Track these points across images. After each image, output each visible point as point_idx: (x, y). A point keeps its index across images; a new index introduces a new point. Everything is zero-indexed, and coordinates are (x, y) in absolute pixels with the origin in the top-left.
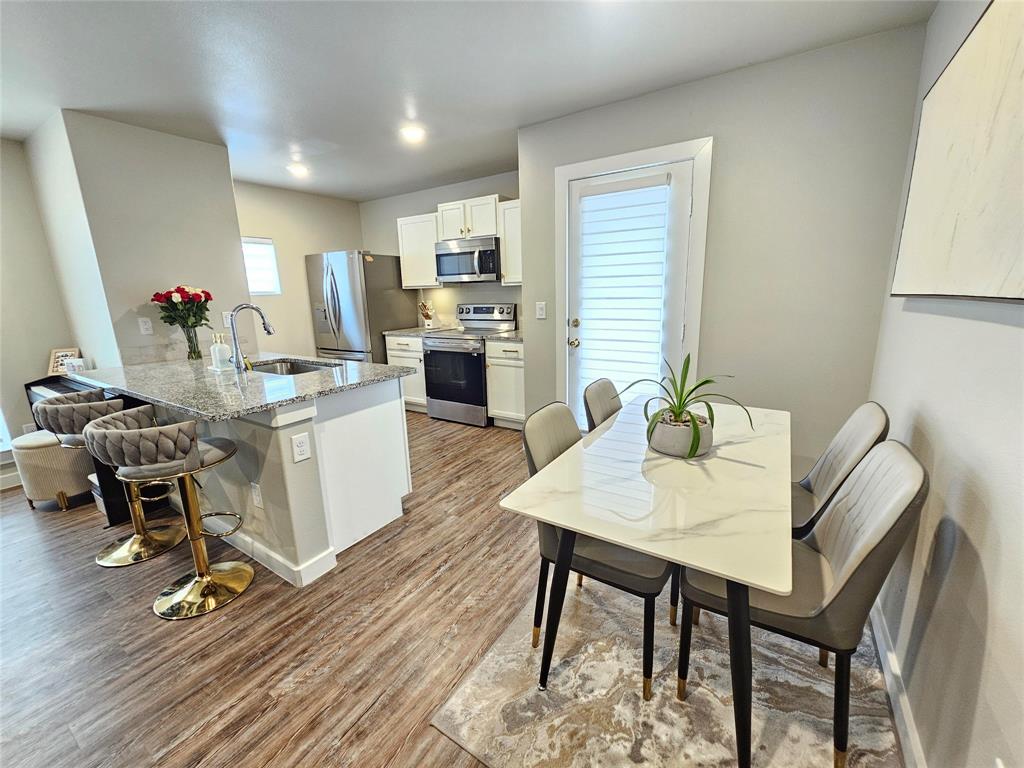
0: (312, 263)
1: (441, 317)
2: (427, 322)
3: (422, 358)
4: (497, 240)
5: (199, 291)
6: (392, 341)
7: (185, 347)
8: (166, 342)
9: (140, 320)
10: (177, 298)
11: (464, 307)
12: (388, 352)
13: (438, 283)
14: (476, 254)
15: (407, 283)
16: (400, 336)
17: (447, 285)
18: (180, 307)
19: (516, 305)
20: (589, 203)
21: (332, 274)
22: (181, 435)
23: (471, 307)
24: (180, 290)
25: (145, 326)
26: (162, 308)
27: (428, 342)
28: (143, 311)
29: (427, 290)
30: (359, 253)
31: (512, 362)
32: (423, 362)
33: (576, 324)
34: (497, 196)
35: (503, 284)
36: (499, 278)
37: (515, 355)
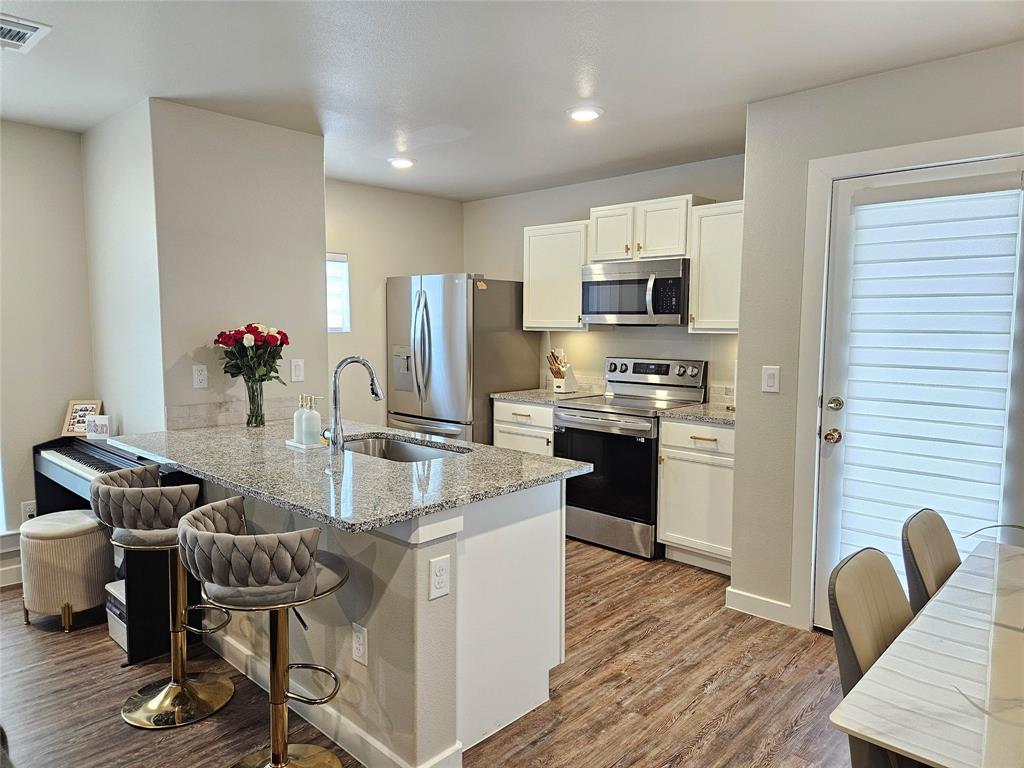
0: (395, 291)
1: (577, 375)
2: (557, 382)
3: (551, 439)
4: (686, 263)
5: (273, 331)
6: (503, 409)
7: (245, 408)
8: (219, 399)
9: (195, 368)
10: (249, 340)
11: (618, 362)
12: (495, 425)
13: (581, 325)
14: (650, 284)
15: (529, 322)
16: (517, 401)
17: (593, 327)
18: (250, 353)
19: (706, 363)
20: (869, 214)
21: (426, 306)
22: (303, 547)
23: (630, 363)
24: (251, 329)
25: (199, 375)
26: (226, 352)
27: (563, 414)
28: (201, 355)
29: (556, 334)
30: (469, 277)
31: (706, 457)
32: (551, 445)
33: (838, 404)
34: (690, 197)
35: (690, 331)
36: (685, 322)
37: (712, 445)
